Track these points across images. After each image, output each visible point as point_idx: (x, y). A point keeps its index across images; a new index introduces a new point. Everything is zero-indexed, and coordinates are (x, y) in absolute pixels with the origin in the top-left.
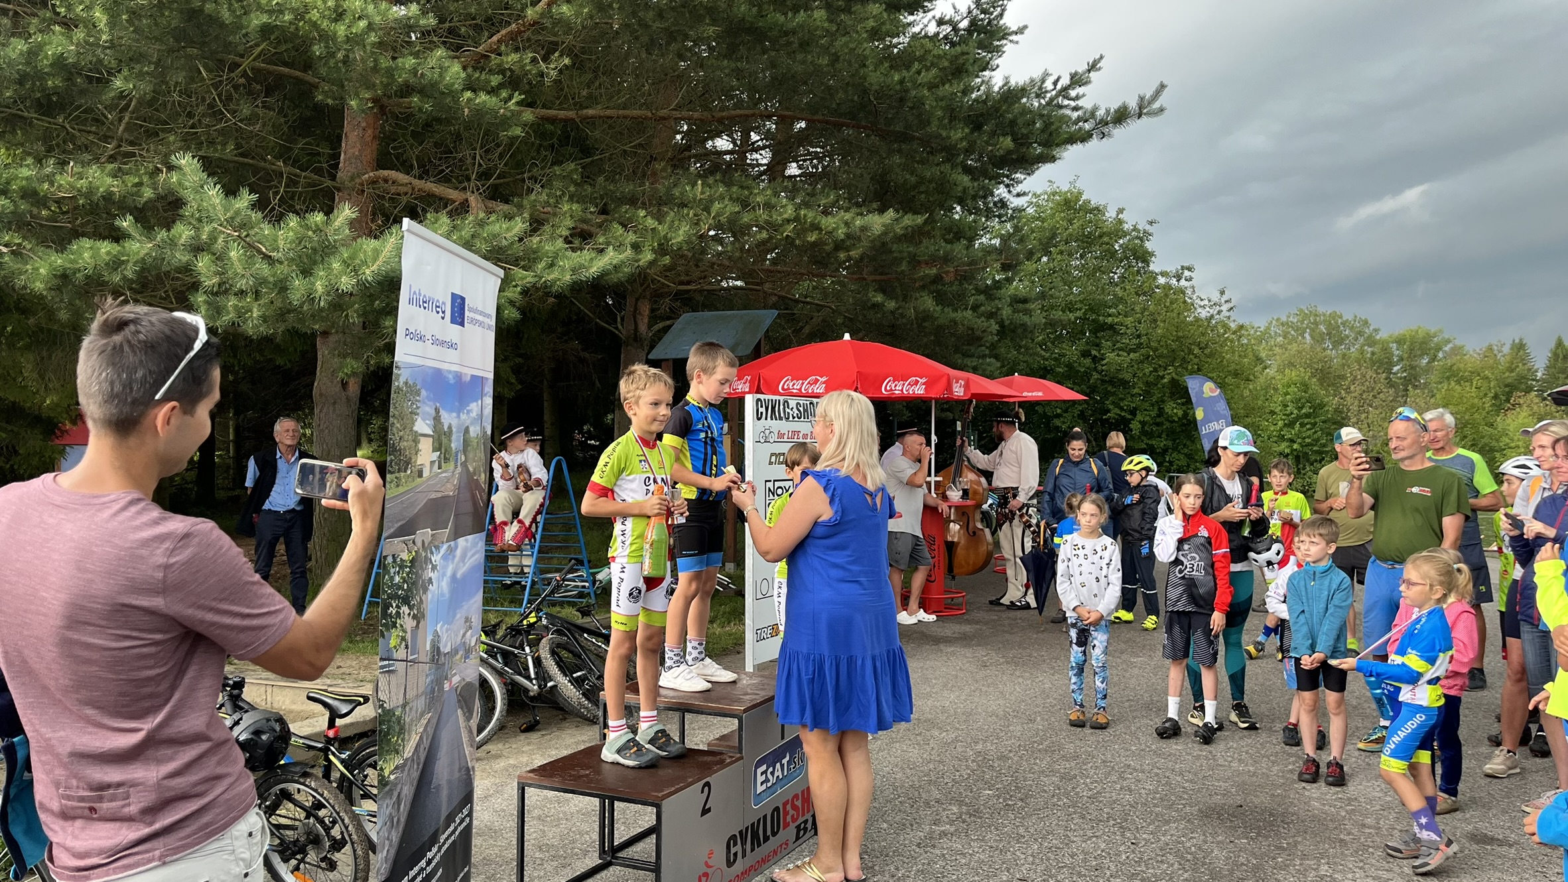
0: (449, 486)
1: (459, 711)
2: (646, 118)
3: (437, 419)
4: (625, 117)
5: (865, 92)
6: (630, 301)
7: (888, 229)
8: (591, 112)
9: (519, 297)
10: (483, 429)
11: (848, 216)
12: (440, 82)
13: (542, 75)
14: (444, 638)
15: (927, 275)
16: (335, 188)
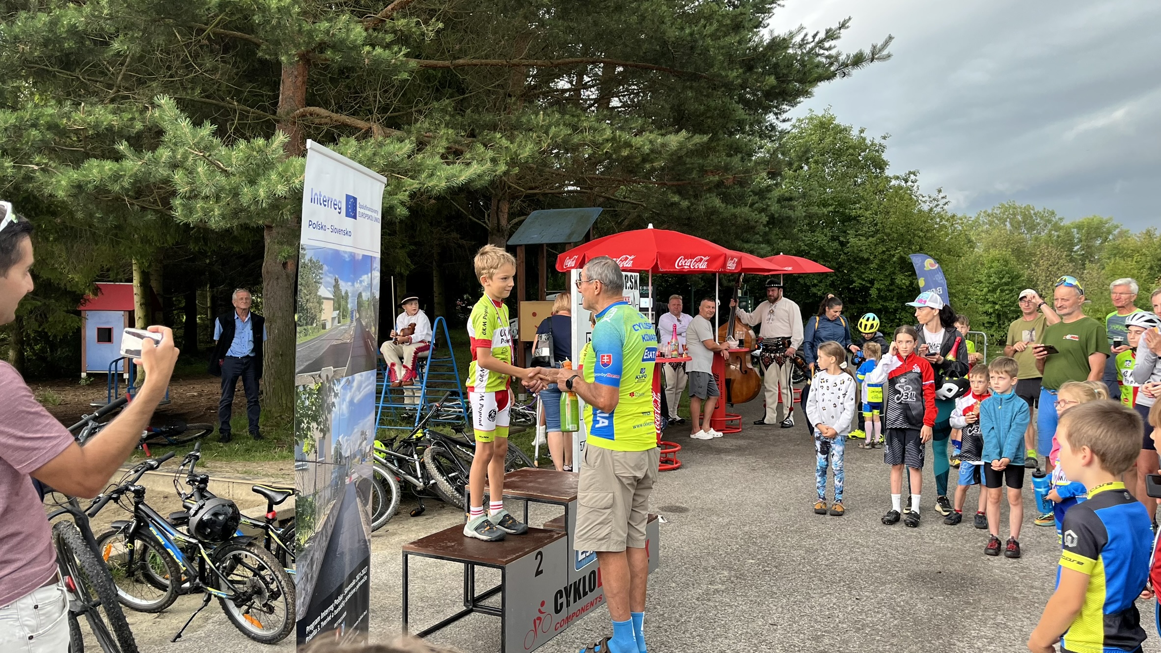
0: (346, 335)
1: (358, 499)
2: (502, 65)
3: (336, 286)
4: (486, 65)
5: (665, 43)
6: (494, 202)
7: (681, 146)
8: (461, 61)
9: (408, 199)
10: (372, 294)
11: (652, 136)
12: (347, 39)
13: (423, 34)
14: (344, 447)
15: (711, 182)
16: (275, 120)
